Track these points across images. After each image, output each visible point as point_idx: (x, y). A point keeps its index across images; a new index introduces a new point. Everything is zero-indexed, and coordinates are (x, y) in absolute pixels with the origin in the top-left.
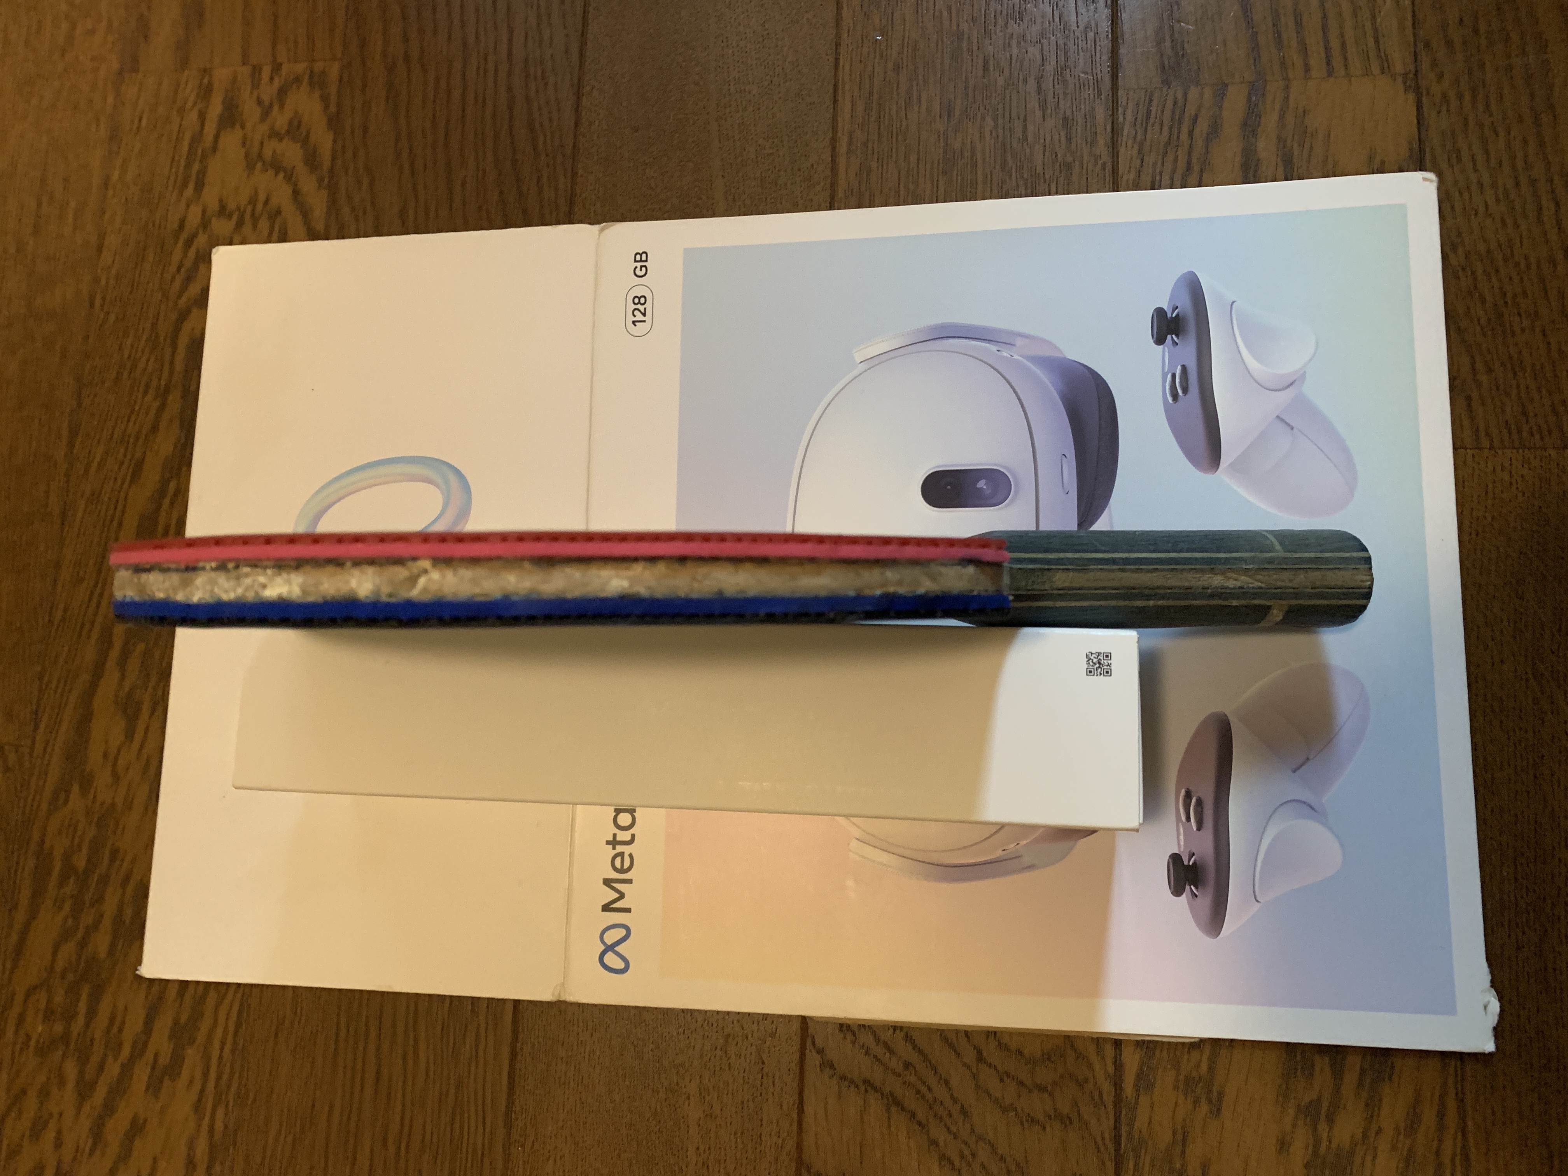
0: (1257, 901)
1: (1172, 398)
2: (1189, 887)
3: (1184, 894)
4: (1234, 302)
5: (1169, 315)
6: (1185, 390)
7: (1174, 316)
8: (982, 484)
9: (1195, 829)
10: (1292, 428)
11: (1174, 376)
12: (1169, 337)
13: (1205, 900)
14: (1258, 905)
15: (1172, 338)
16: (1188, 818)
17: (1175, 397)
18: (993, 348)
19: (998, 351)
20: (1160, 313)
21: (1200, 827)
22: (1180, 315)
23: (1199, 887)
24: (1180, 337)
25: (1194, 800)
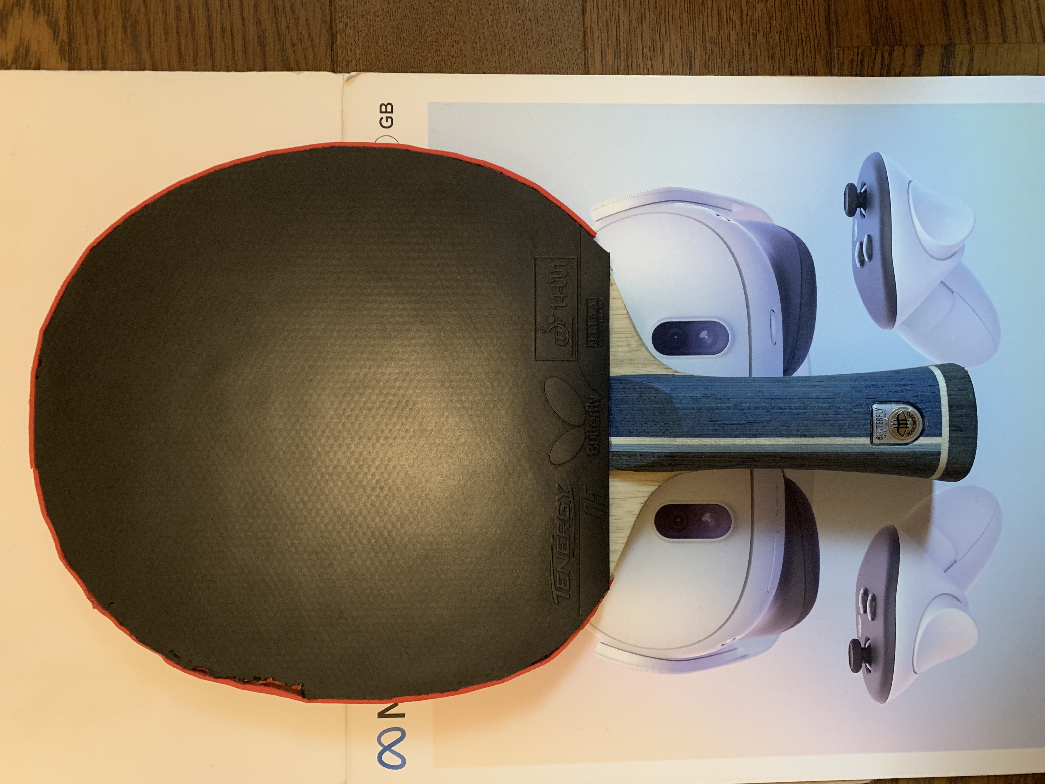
0: (915, 673)
1: (859, 264)
2: (864, 665)
3: (861, 670)
4: (911, 182)
5: (859, 191)
6: (870, 257)
7: (862, 191)
8: (703, 335)
9: (870, 619)
10: (952, 292)
11: (861, 244)
12: (858, 209)
13: (877, 674)
14: (916, 676)
15: (861, 210)
16: (865, 611)
17: (862, 262)
18: (713, 212)
19: (718, 215)
20: (851, 187)
21: (874, 617)
22: (867, 190)
23: (872, 664)
24: (867, 210)
25: (870, 597)
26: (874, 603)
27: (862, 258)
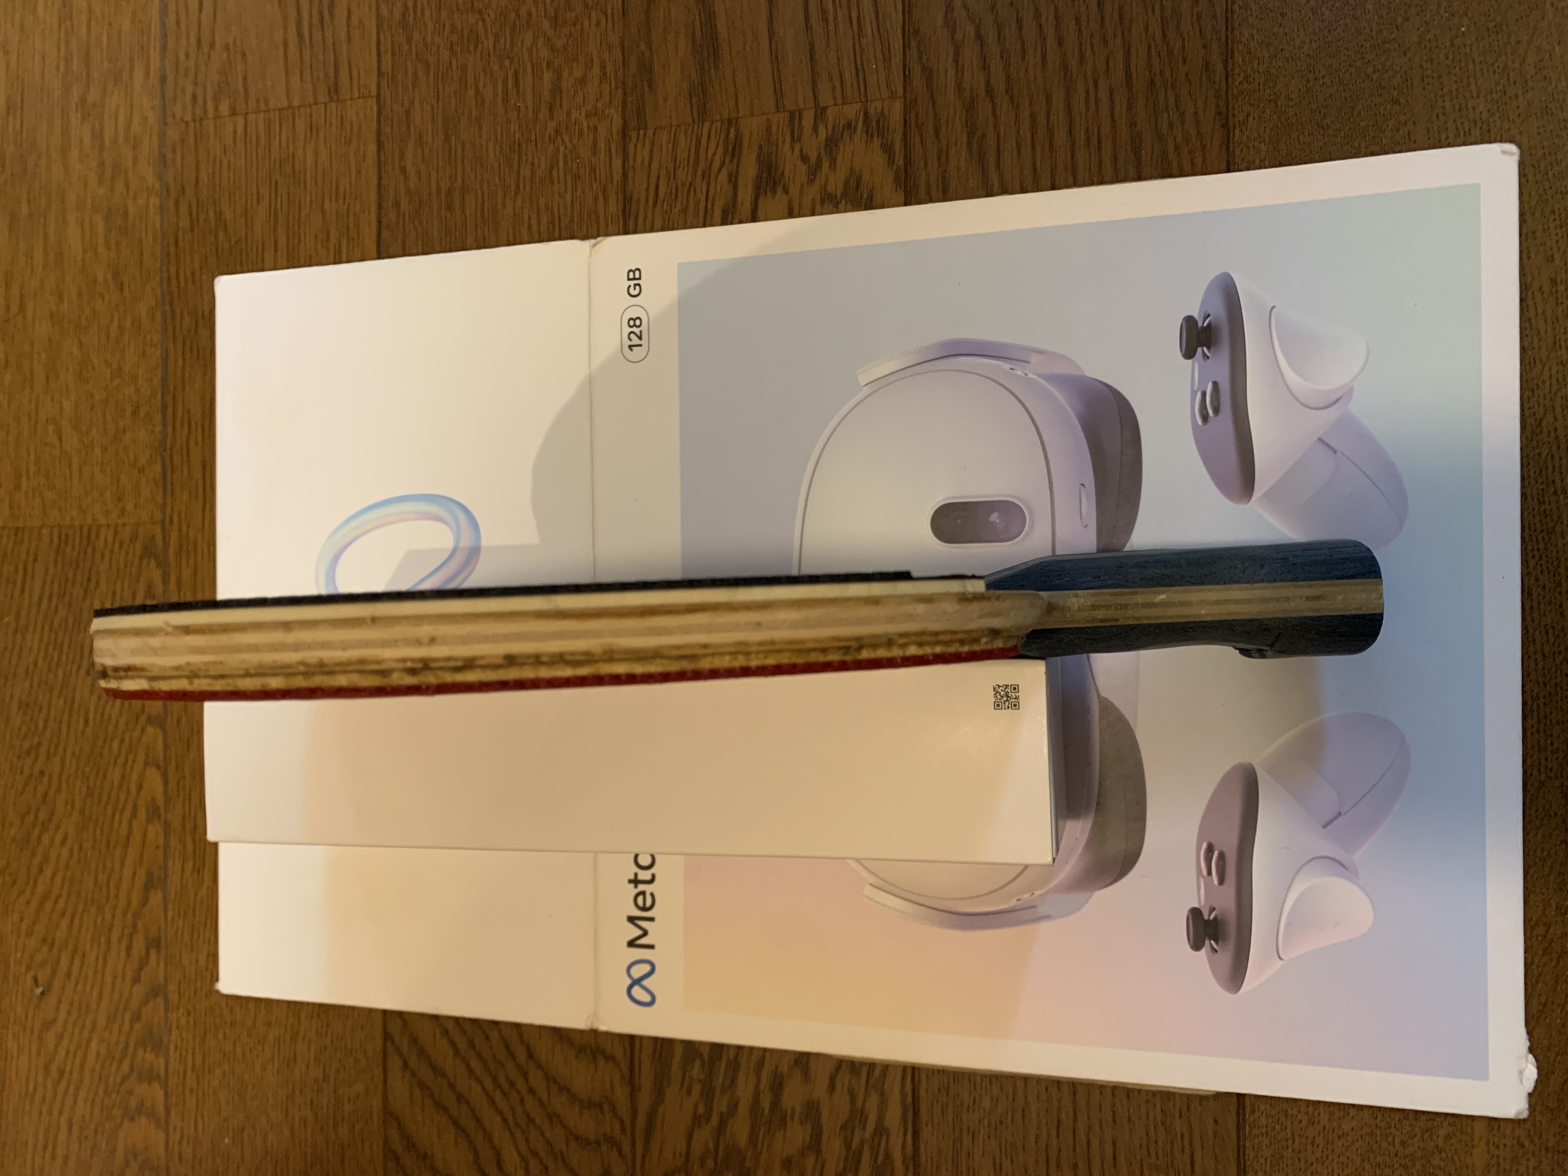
0: (1280, 958)
1: (1201, 421)
2: (1209, 942)
3: (1204, 950)
4: (1273, 307)
5: (1200, 324)
7: (1205, 325)
8: (994, 517)
9: (1216, 882)
10: (1336, 452)
11: (1204, 394)
12: (1199, 350)
13: (1226, 956)
14: (1281, 962)
15: (1203, 351)
16: (1209, 873)
17: (1205, 418)
18: (1006, 366)
19: (1012, 369)
20: (1189, 321)
21: (1221, 881)
22: (1212, 323)
23: (1220, 942)
24: (1212, 349)
25: (1216, 854)
26: (1221, 863)
27: (1205, 412)
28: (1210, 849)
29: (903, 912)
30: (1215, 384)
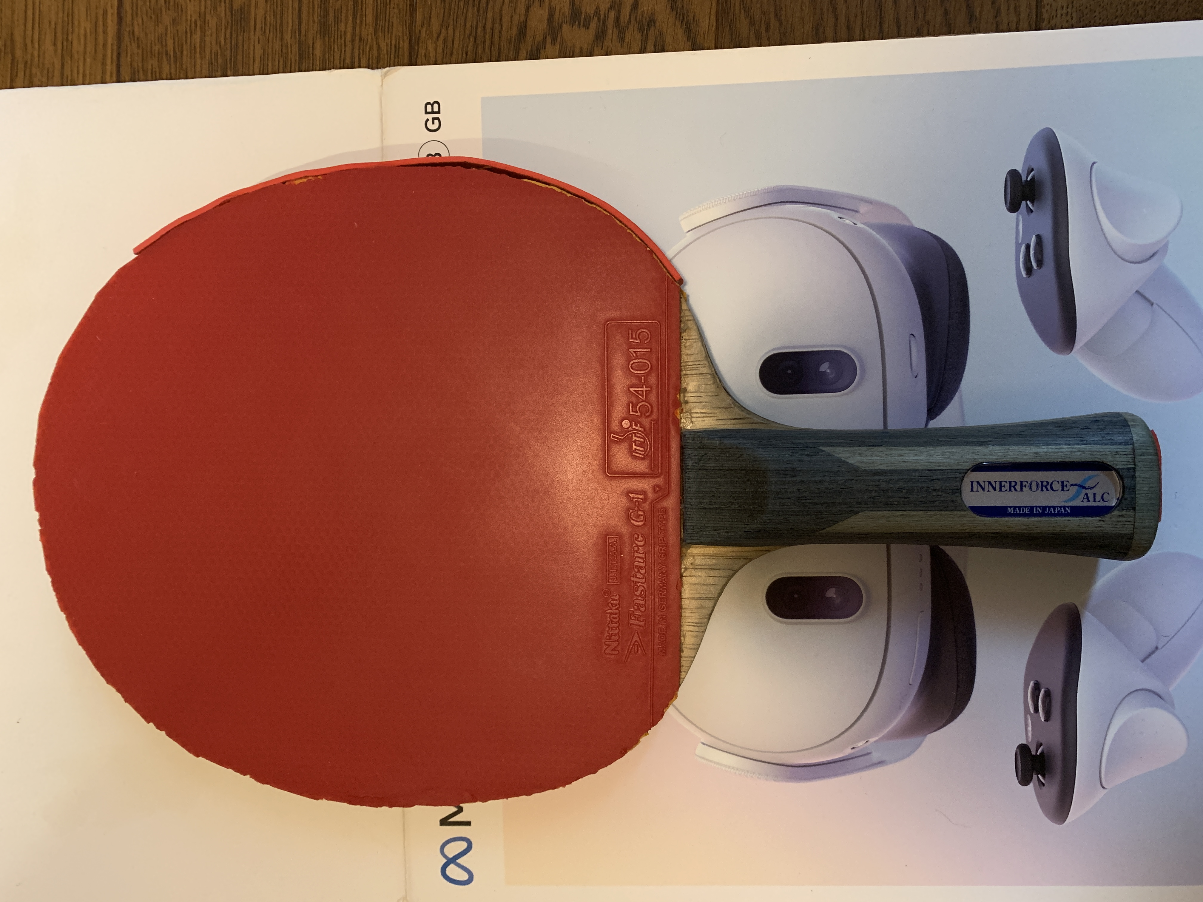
0: (1103, 788)
1: (1025, 272)
2: (1036, 776)
3: (1031, 784)
4: (1094, 163)
5: (1024, 178)
7: (1029, 179)
8: (825, 367)
9: (1043, 720)
10: (1152, 304)
11: (1028, 247)
12: (1024, 203)
13: (1052, 789)
14: (1105, 791)
15: (1027, 205)
16: (1036, 710)
17: (1029, 270)
18: (834, 215)
19: (840, 218)
20: (1013, 175)
21: (1048, 717)
22: (1036, 178)
23: (1046, 776)
24: (1035, 203)
25: (1042, 692)
26: (1047, 700)
27: (1029, 264)
28: (1037, 688)
29: (737, 769)
30: (1039, 237)
